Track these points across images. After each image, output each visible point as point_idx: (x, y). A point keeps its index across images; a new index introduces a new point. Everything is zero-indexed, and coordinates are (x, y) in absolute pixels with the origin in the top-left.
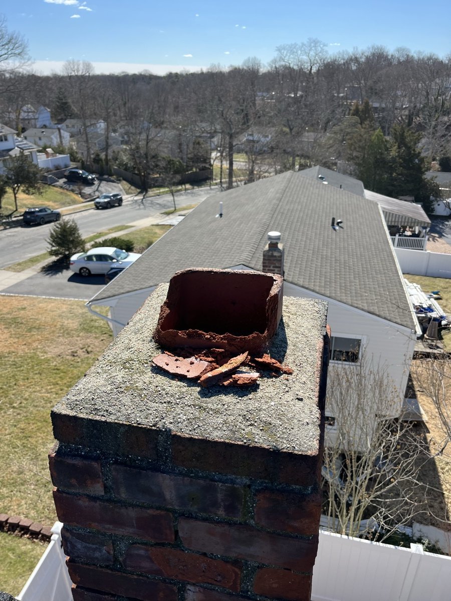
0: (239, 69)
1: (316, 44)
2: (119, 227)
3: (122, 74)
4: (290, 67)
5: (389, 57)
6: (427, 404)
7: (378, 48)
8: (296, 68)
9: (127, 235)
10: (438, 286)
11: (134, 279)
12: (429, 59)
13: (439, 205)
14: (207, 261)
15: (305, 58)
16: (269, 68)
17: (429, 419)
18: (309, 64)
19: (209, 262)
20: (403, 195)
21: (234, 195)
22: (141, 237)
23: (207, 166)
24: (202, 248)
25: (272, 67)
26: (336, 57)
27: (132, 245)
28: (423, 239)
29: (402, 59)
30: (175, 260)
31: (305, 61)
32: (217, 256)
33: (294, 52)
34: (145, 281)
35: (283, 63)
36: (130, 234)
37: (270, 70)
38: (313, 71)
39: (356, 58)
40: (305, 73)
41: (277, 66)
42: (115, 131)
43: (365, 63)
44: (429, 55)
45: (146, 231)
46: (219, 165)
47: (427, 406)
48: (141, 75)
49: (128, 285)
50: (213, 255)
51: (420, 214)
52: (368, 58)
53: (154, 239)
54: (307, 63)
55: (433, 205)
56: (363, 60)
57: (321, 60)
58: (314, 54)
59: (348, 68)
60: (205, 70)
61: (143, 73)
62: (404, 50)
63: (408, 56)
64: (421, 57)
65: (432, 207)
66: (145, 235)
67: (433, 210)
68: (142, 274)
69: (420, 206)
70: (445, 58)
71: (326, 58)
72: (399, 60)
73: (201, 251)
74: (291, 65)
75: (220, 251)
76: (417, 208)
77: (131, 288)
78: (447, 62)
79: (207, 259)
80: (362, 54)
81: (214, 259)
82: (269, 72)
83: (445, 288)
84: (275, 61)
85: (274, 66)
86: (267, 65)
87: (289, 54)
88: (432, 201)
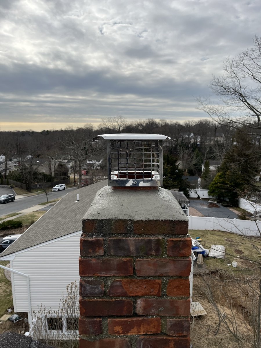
0: (82, 129)
1: (121, 117)
2: (12, 214)
3: (16, 131)
4: (109, 128)
5: (157, 124)
6: (205, 304)
7: (151, 120)
8: (111, 128)
9: (17, 218)
10: (199, 234)
11: (26, 241)
12: (176, 124)
13: (191, 192)
14: (72, 226)
15: (116, 124)
16: (98, 128)
17: (207, 314)
18: (118, 127)
19: (73, 227)
20: (173, 188)
21: (85, 190)
22: (26, 219)
23: (66, 177)
24: (68, 219)
25: (99, 128)
26: (131, 123)
27: (22, 223)
28: (187, 210)
29: (163, 124)
30: (52, 227)
31: (116, 125)
32: (78, 223)
33: (110, 121)
34: (33, 242)
35: (105, 126)
36: (19, 217)
37: (99, 130)
38: (120, 130)
39: (141, 124)
40: (117, 131)
41: (102, 127)
42: (11, 160)
43: (145, 126)
44: (175, 122)
45: (30, 215)
46: (73, 176)
47: (205, 305)
48: (27, 132)
49: (23, 245)
50: (76, 223)
51: (183, 197)
52: (147, 124)
53: (35, 220)
54: (117, 126)
55: (189, 192)
56: (144, 125)
57: (124, 125)
58: (120, 122)
59: (138, 128)
60: (63, 129)
61: (28, 131)
62: (163, 120)
63: (166, 123)
64: (172, 123)
65: (188, 193)
66: (29, 218)
67: (189, 195)
68: (31, 238)
69: (182, 193)
70: (183, 124)
71: (126, 124)
72: (162, 125)
73: (68, 221)
74: (109, 127)
75: (79, 220)
76: (181, 194)
77: (24, 247)
78: (184, 125)
79: (72, 225)
80: (144, 122)
81: (76, 225)
82: (98, 130)
83: (202, 235)
84: (101, 125)
85: (100, 127)
86: (96, 127)
87: (107, 122)
88: (188, 191)
